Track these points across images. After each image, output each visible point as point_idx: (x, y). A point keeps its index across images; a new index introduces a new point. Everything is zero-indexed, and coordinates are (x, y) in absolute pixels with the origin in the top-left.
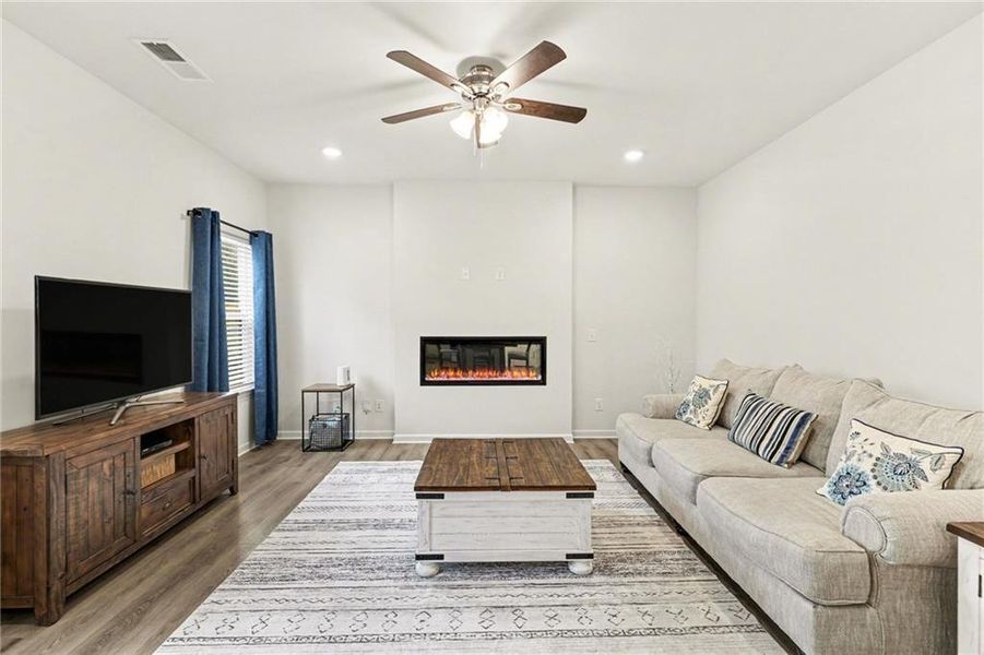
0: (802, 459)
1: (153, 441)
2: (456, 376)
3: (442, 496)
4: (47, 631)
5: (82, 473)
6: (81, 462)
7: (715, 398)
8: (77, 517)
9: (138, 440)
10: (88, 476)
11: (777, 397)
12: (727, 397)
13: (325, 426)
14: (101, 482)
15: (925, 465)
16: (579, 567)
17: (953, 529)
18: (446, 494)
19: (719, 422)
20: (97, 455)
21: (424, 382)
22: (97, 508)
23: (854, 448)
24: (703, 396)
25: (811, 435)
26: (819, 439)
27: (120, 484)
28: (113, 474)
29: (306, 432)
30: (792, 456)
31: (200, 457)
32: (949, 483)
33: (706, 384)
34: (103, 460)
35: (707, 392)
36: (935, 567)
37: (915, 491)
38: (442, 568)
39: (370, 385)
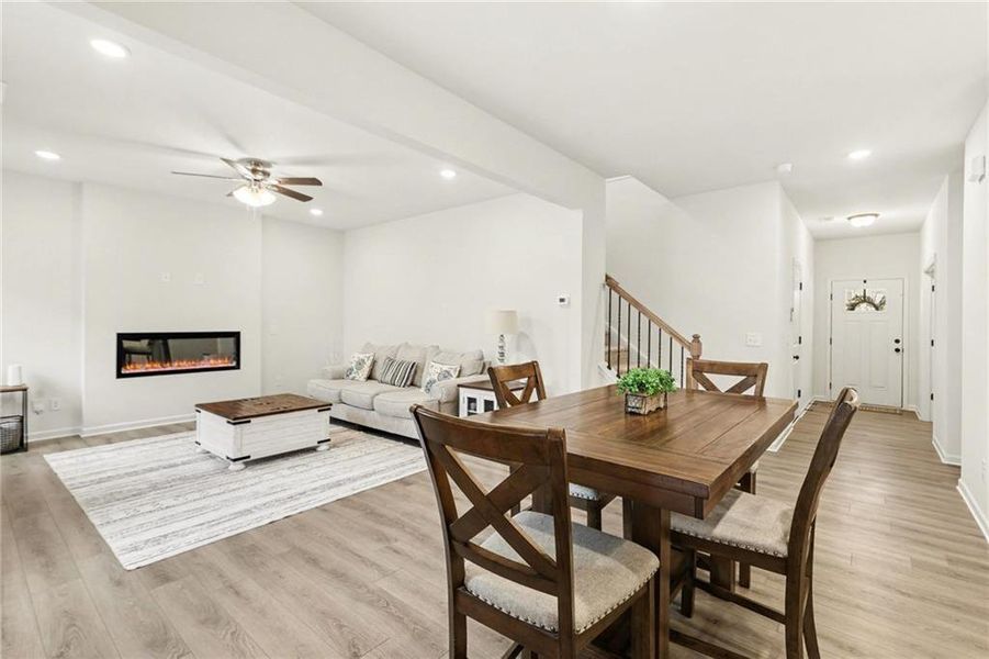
0: (412, 384)
2: (152, 367)
3: (249, 422)
7: (369, 363)
11: (399, 359)
12: (374, 363)
15: (452, 372)
16: (324, 447)
17: (459, 386)
18: (252, 420)
19: (370, 377)
23: (431, 372)
24: (360, 363)
25: (416, 372)
26: (419, 373)
30: (409, 383)
32: (458, 376)
33: (362, 356)
35: (363, 361)
36: (453, 402)
37: (450, 379)
38: (247, 464)
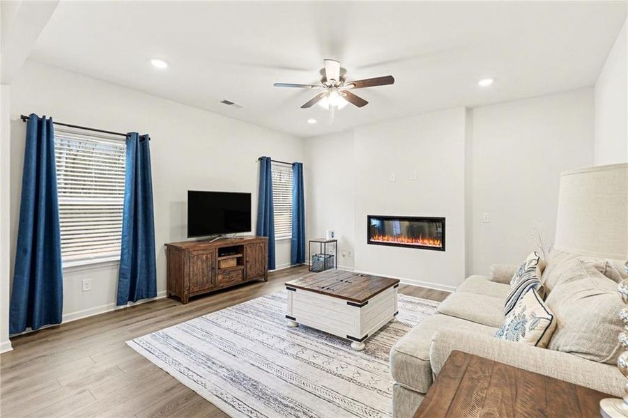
1: (224, 251)
2: (388, 240)
4: (183, 305)
5: (195, 257)
6: (195, 253)
8: (193, 271)
9: (217, 250)
10: (197, 259)
13: (319, 260)
14: (202, 261)
16: (354, 345)
18: (297, 289)
20: (201, 252)
21: (369, 242)
22: (201, 270)
27: (210, 263)
28: (207, 260)
29: (311, 261)
31: (246, 261)
34: (203, 254)
37: (516, 342)
39: (346, 242)
